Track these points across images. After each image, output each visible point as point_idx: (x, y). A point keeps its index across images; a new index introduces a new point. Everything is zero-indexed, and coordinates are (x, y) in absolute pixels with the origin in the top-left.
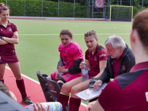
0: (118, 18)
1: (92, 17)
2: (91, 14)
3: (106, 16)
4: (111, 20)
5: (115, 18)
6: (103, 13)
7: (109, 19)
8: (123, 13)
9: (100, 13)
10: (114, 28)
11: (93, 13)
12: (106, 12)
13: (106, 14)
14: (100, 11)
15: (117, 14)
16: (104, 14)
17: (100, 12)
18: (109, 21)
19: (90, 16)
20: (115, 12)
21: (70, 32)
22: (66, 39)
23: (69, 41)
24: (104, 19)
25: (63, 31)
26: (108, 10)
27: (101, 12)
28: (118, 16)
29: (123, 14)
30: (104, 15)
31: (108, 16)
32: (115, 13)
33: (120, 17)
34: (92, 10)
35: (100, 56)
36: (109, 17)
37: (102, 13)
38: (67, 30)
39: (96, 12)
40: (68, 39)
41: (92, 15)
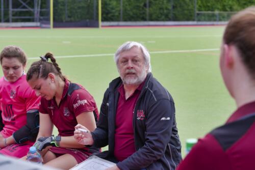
0: (69, 19)
1: (11, 20)
2: (6, 14)
3: (42, 18)
4: (55, 26)
5: (62, 21)
6: (34, 11)
7: (49, 23)
8: (79, 8)
9: (27, 12)
10: (64, 42)
11: (13, 11)
12: (41, 8)
13: (41, 12)
14: (27, 6)
15: (67, 12)
16: (36, 12)
17: (26, 8)
18: (49, 28)
19: (4, 17)
20: (62, 7)
21: (23, 54)
22: (15, 68)
23: (20, 72)
24: (38, 24)
25: (8, 49)
26: (45, 3)
27: (30, 9)
28: (69, 17)
29: (79, 11)
30: (37, 16)
31: (46, 17)
32: (61, 9)
33: (72, 19)
34: (8, 5)
35: (75, 106)
36: (48, 20)
37: (32, 10)
38: (16, 49)
39: (17, 8)
40: (19, 67)
41: (11, 17)
